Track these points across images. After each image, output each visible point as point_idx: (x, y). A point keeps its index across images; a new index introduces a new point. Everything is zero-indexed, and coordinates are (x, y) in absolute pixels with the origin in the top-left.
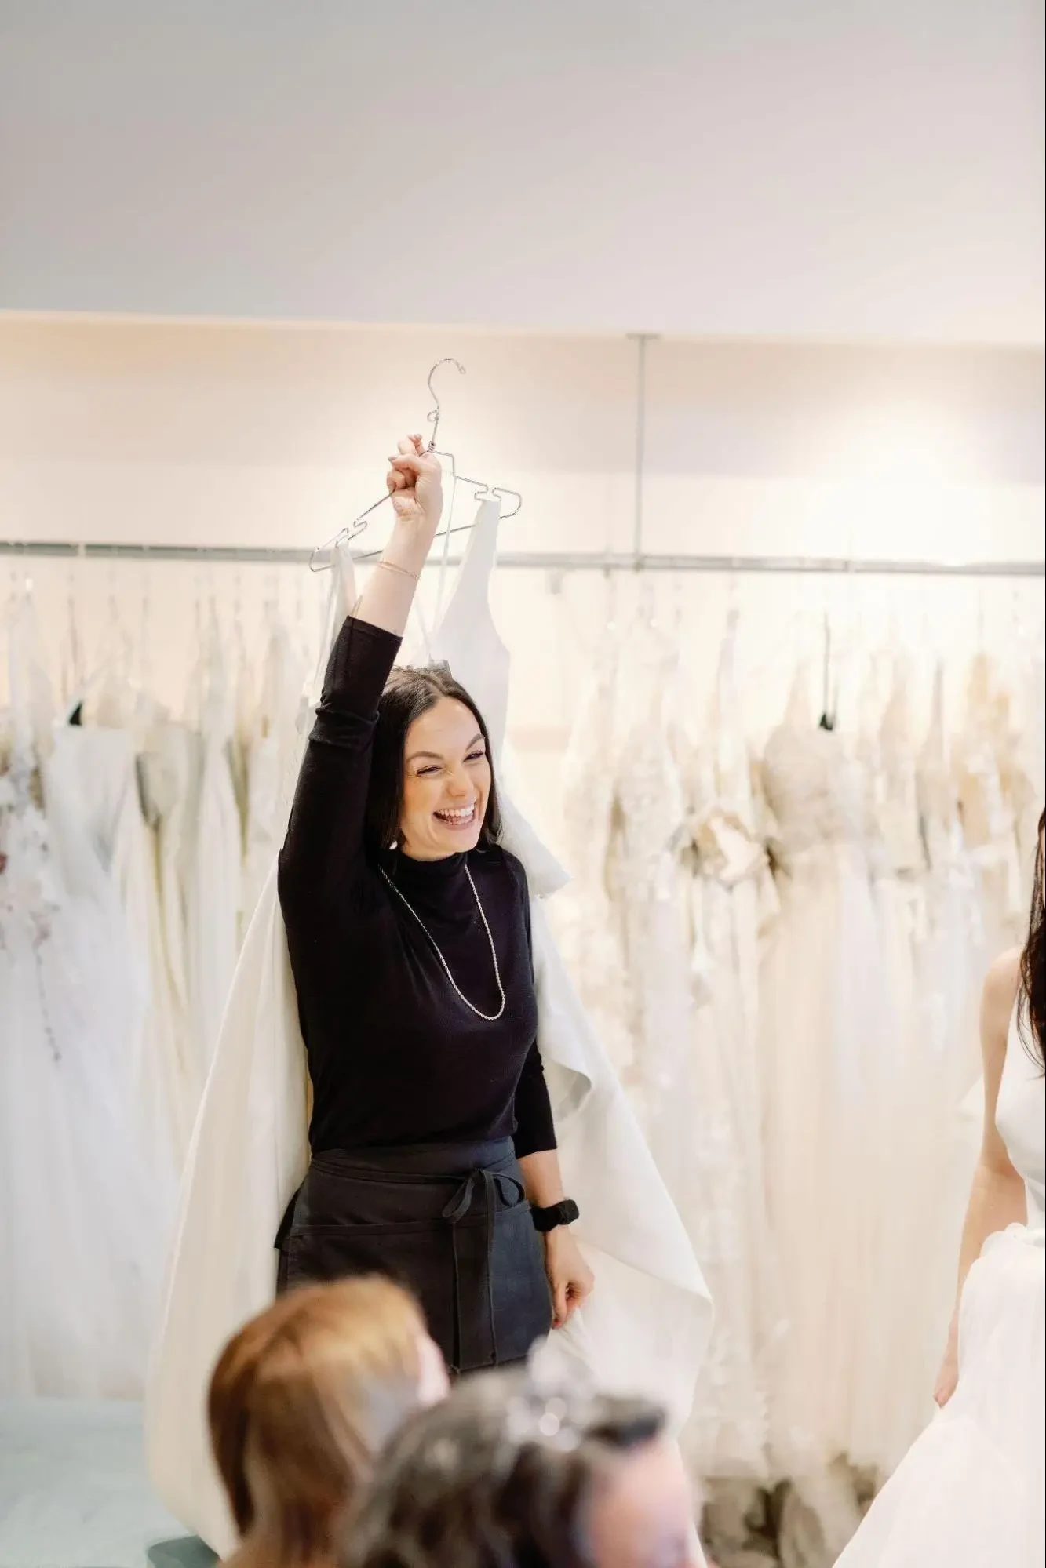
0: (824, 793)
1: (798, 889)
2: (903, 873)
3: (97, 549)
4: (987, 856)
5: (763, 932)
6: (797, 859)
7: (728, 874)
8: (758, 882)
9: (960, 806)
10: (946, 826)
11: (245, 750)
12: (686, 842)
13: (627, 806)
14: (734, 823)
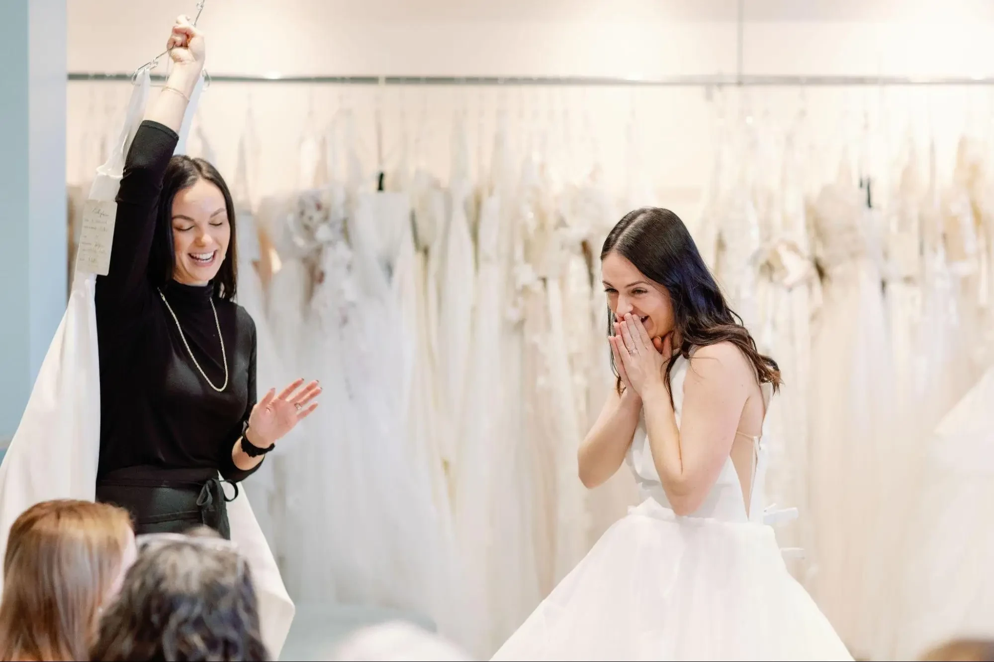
0: (851, 228)
1: (835, 289)
2: (908, 280)
3: (392, 80)
4: (964, 268)
5: (814, 317)
6: (834, 271)
7: (789, 280)
8: (810, 285)
9: (945, 237)
10: (935, 250)
11: (478, 204)
12: (762, 261)
13: (727, 238)
14: (793, 248)
